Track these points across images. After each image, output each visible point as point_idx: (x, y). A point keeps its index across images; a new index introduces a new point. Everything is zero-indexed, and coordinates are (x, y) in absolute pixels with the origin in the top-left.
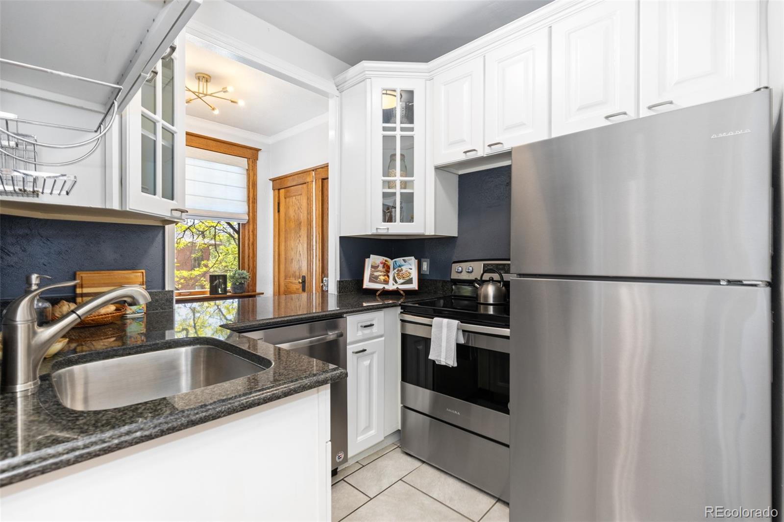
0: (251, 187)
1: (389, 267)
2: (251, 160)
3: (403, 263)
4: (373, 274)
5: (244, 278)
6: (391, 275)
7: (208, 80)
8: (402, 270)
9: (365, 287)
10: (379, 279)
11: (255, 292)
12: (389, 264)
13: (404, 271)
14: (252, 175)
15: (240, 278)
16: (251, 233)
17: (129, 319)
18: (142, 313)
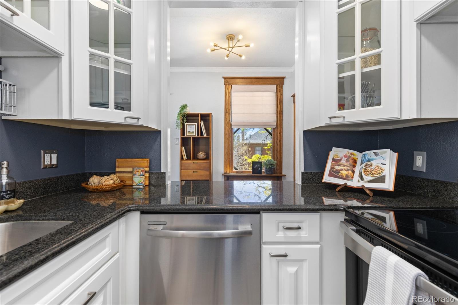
0: (278, 103)
1: (355, 161)
2: (279, 85)
3: (373, 156)
4: (334, 168)
5: (272, 164)
6: (357, 170)
7: (234, 39)
8: (371, 165)
9: (324, 180)
10: (340, 174)
11: (282, 174)
12: (355, 157)
13: (374, 167)
14: (280, 95)
15: (269, 164)
16: (278, 134)
17: (134, 189)
18: (142, 185)
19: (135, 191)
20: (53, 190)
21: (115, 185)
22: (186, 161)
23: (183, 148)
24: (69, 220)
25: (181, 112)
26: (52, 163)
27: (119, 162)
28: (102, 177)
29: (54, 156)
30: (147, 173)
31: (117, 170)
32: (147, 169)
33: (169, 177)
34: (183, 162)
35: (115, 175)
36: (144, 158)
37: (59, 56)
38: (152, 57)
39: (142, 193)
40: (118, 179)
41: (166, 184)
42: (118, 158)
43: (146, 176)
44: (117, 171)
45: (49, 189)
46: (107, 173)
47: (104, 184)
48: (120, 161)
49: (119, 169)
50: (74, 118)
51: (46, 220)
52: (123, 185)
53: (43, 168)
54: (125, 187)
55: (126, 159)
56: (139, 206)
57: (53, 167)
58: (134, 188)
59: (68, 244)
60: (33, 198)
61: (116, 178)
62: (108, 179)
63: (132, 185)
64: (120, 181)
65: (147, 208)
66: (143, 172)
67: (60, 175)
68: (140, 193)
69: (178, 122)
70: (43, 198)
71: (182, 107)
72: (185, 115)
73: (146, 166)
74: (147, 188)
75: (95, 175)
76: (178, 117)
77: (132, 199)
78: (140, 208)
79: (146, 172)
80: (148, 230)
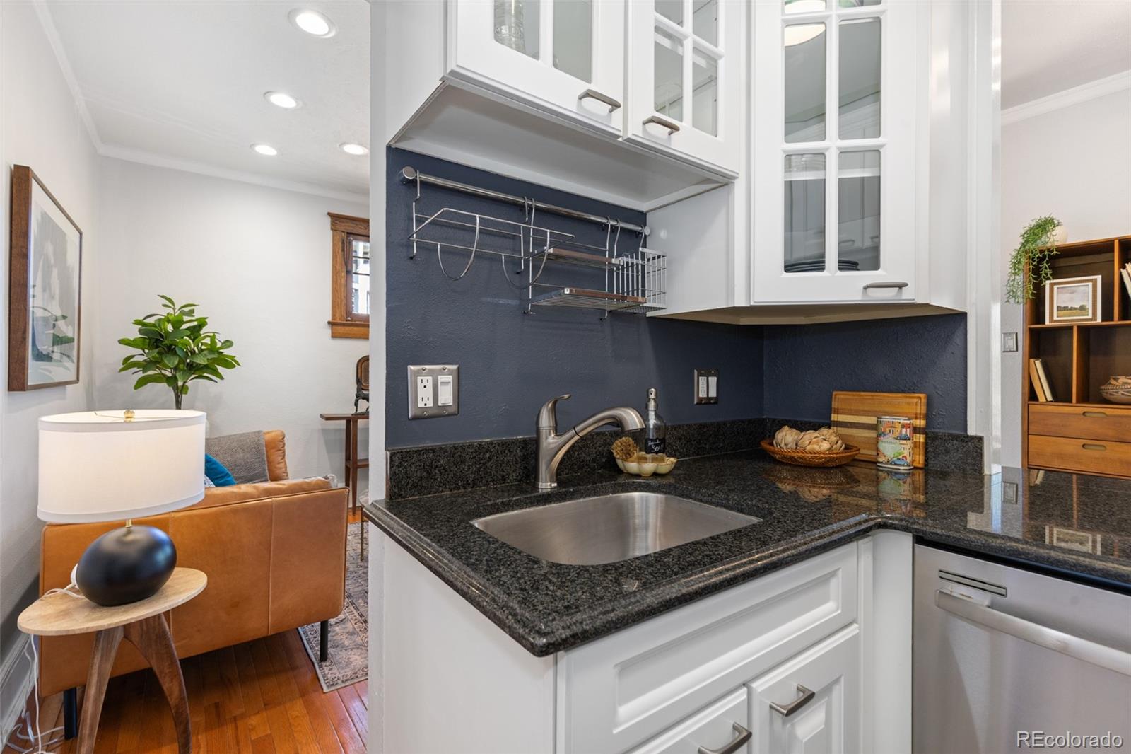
17: (882, 471)
18: (903, 465)
19: (885, 478)
20: (711, 448)
21: (835, 456)
22: (1049, 408)
23: (1038, 363)
24: (751, 515)
25: (1030, 246)
26: (710, 396)
27: (840, 398)
28: (802, 432)
29: (713, 381)
30: (920, 434)
31: (836, 420)
32: (918, 421)
33: (996, 452)
34: (1034, 408)
35: (831, 431)
36: (909, 393)
37: (730, 180)
38: (942, 102)
39: (906, 487)
40: (840, 442)
41: (986, 472)
42: (837, 390)
43: (915, 442)
44: (834, 421)
45: (706, 444)
46: (810, 423)
47: (809, 448)
48: (842, 396)
49: (839, 416)
50: (755, 302)
51: (711, 503)
52: (851, 458)
53: (697, 404)
54: (856, 463)
55: (858, 393)
56: (911, 521)
57: (711, 403)
58: (881, 468)
59: (765, 564)
60: (684, 457)
61: (834, 439)
62: (816, 437)
63: (874, 460)
64: (844, 446)
65: (939, 532)
66: (908, 430)
67: (720, 420)
68: (900, 485)
69: (1014, 280)
70: (698, 460)
71: (1031, 229)
72: (1046, 253)
73: (916, 414)
74: (920, 476)
75: (786, 428)
76: (1016, 265)
77: (877, 497)
78: (915, 526)
79: (916, 430)
80: (940, 592)
